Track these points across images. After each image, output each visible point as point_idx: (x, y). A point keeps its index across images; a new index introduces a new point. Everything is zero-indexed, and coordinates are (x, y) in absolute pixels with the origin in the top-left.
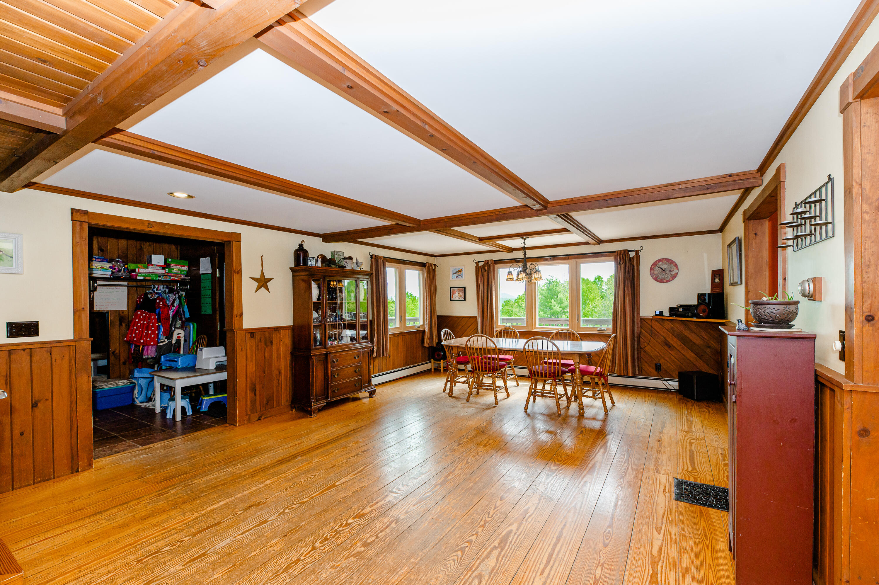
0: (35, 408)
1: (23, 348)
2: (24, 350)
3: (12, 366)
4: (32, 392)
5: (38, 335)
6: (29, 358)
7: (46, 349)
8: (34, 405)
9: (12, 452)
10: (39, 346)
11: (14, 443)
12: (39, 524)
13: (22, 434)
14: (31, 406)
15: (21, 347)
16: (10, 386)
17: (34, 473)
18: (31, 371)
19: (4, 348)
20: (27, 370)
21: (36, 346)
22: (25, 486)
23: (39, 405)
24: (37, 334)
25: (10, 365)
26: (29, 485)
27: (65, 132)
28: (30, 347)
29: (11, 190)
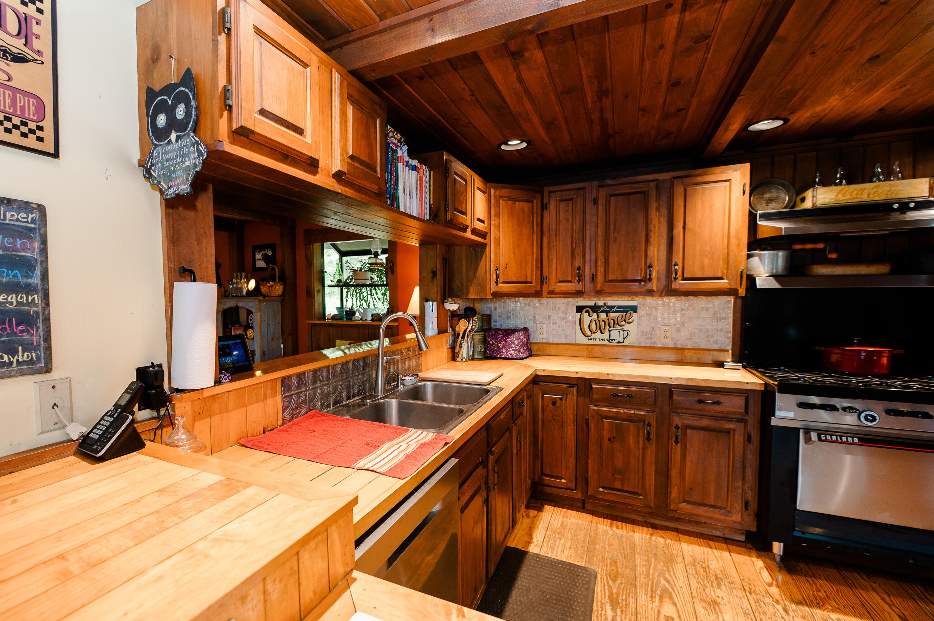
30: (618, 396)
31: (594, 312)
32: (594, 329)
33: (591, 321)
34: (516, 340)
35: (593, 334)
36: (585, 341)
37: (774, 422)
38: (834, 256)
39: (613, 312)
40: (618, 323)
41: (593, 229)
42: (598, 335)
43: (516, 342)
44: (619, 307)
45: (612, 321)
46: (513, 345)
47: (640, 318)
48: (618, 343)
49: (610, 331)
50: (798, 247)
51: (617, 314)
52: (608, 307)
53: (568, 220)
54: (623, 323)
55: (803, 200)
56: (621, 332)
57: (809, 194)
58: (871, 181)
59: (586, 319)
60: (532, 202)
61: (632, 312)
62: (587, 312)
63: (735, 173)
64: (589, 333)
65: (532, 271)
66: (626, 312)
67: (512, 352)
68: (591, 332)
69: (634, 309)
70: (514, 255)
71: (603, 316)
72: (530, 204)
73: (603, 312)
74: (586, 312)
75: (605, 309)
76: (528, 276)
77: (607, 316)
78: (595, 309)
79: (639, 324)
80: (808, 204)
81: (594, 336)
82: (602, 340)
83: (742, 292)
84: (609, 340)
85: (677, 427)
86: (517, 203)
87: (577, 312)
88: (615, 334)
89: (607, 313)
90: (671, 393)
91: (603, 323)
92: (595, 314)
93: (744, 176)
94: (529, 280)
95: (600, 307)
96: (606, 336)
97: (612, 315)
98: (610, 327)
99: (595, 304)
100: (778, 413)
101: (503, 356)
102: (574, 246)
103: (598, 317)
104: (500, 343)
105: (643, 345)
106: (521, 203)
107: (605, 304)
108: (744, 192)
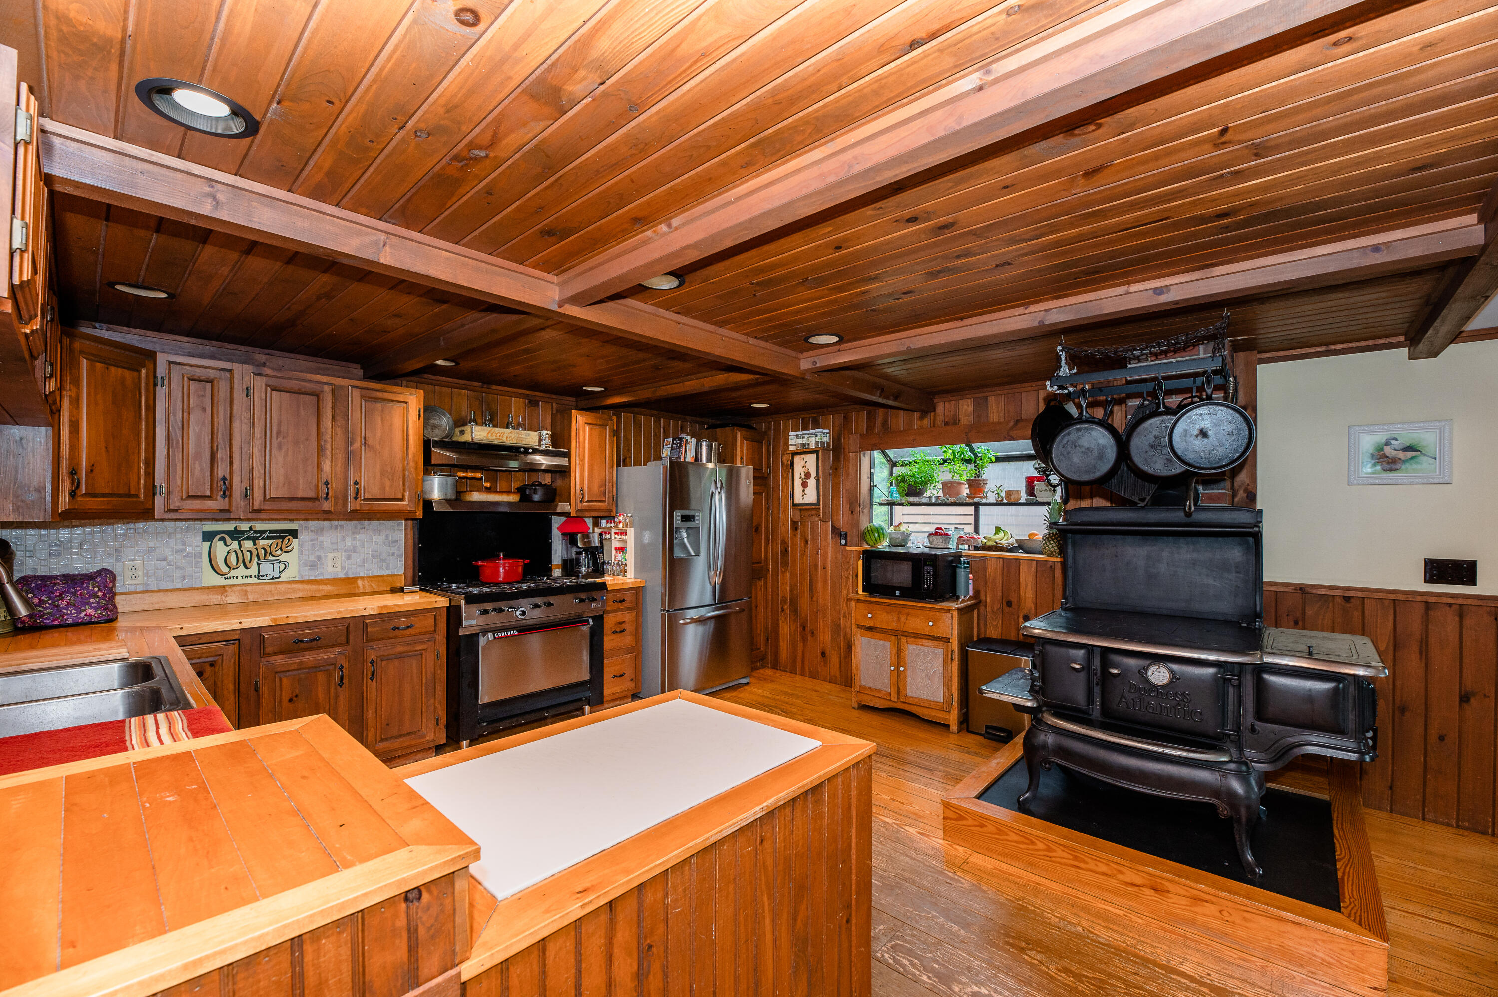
0: (1465, 705)
1: (1449, 602)
2: (1450, 605)
3: (1430, 627)
4: (1461, 677)
5: (1475, 584)
6: (1457, 619)
7: (1488, 609)
8: (1465, 699)
9: (1425, 760)
10: (1475, 602)
11: (1429, 748)
12: (1446, 894)
13: (1441, 738)
14: (1457, 699)
15: (1444, 600)
16: (1426, 655)
17: (1458, 810)
18: (1461, 642)
19: (1419, 598)
20: (1453, 637)
21: (1469, 602)
22: (1442, 823)
23: (1472, 700)
24: (1472, 582)
25: (1427, 626)
26: (1448, 825)
27: (1483, 249)
28: (1460, 601)
29: (1434, 354)
30: (302, 641)
31: (233, 539)
32: (234, 563)
33: (228, 553)
34: (100, 590)
35: (232, 571)
36: (219, 581)
37: (462, 632)
38: (488, 484)
39: (263, 539)
40: (271, 553)
41: (245, 428)
42: (242, 571)
43: (100, 594)
44: (271, 532)
45: (263, 551)
46: (92, 600)
47: (301, 546)
48: (272, 579)
49: (259, 565)
50: (462, 474)
51: (270, 542)
52: (256, 532)
53: (204, 409)
54: (279, 552)
55: (462, 432)
56: (276, 565)
57: (468, 428)
58: (507, 427)
59: (220, 550)
60: (139, 371)
61: (291, 538)
62: (222, 539)
63: (412, 397)
64: (225, 569)
65: (139, 479)
66: (283, 538)
67: (90, 611)
68: (230, 568)
69: (294, 534)
70: (108, 451)
71: (248, 545)
72: (135, 374)
73: (248, 539)
74: (220, 540)
75: (251, 534)
76: (132, 485)
77: (255, 544)
78: (236, 535)
79: (301, 552)
80: (467, 438)
81: (233, 573)
82: (247, 577)
83: (420, 514)
84: (259, 576)
85: (372, 662)
86: (113, 369)
87: (204, 540)
88: (266, 568)
89: (254, 540)
90: (365, 626)
91: (249, 554)
92: (235, 544)
93: (419, 401)
94: (133, 492)
95: (243, 532)
96: (253, 571)
97: (262, 543)
98: (259, 559)
99: (236, 528)
100: (465, 623)
101: (70, 621)
102: (215, 448)
103: (240, 546)
104: (62, 599)
105: (307, 578)
106: (120, 370)
107: (251, 528)
108: (420, 416)
